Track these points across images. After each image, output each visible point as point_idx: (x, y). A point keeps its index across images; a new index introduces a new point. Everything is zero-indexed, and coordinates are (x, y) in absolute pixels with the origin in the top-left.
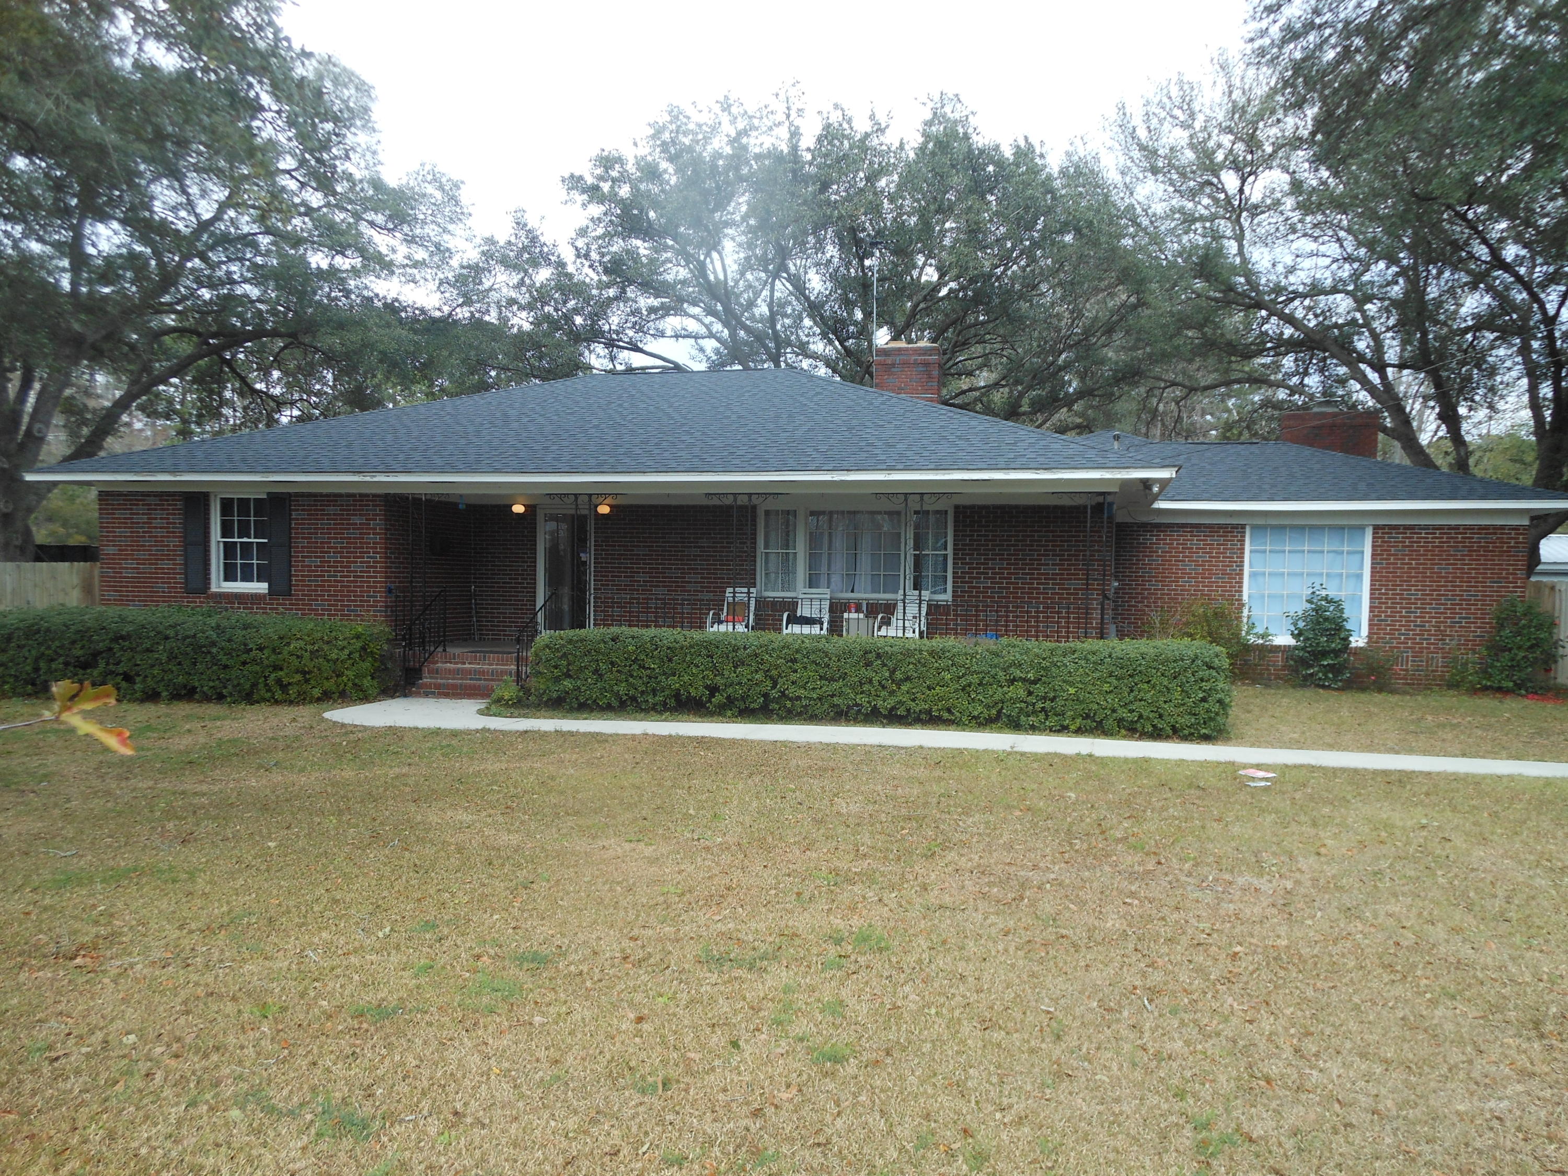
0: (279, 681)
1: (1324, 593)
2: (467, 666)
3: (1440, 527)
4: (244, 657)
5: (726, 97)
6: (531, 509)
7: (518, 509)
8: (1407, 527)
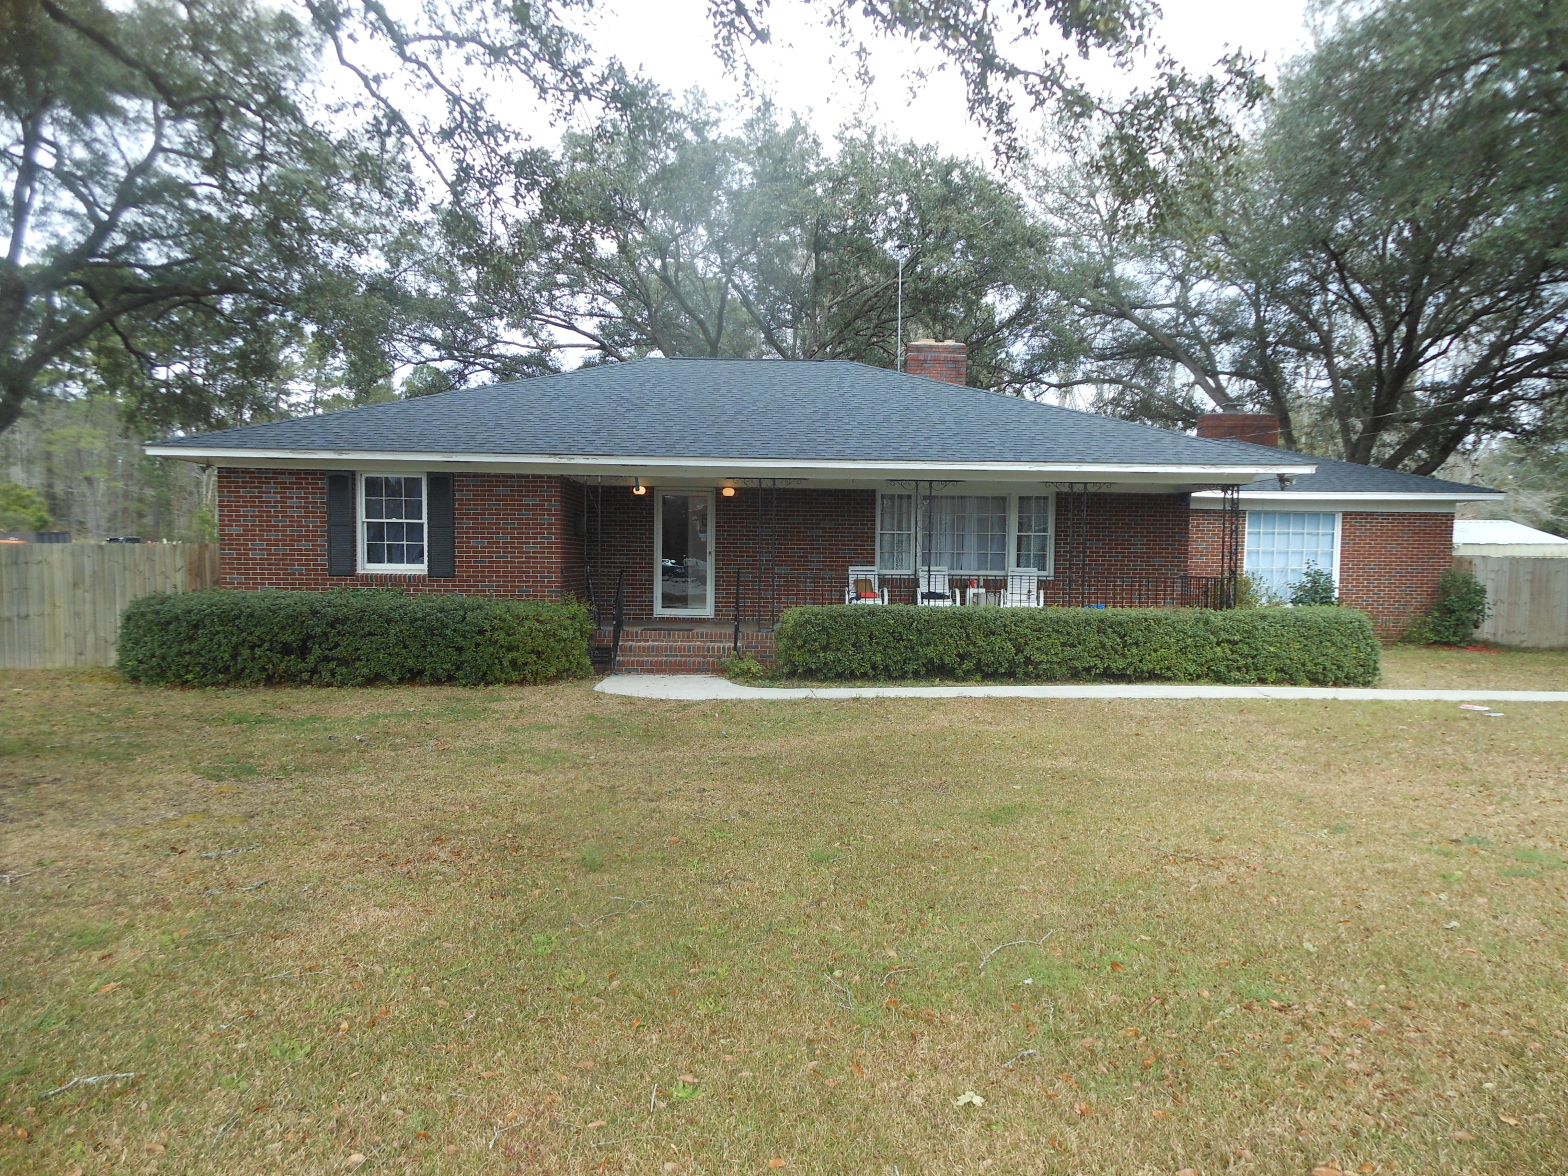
2: (650, 643)
6: (650, 491)
7: (640, 490)
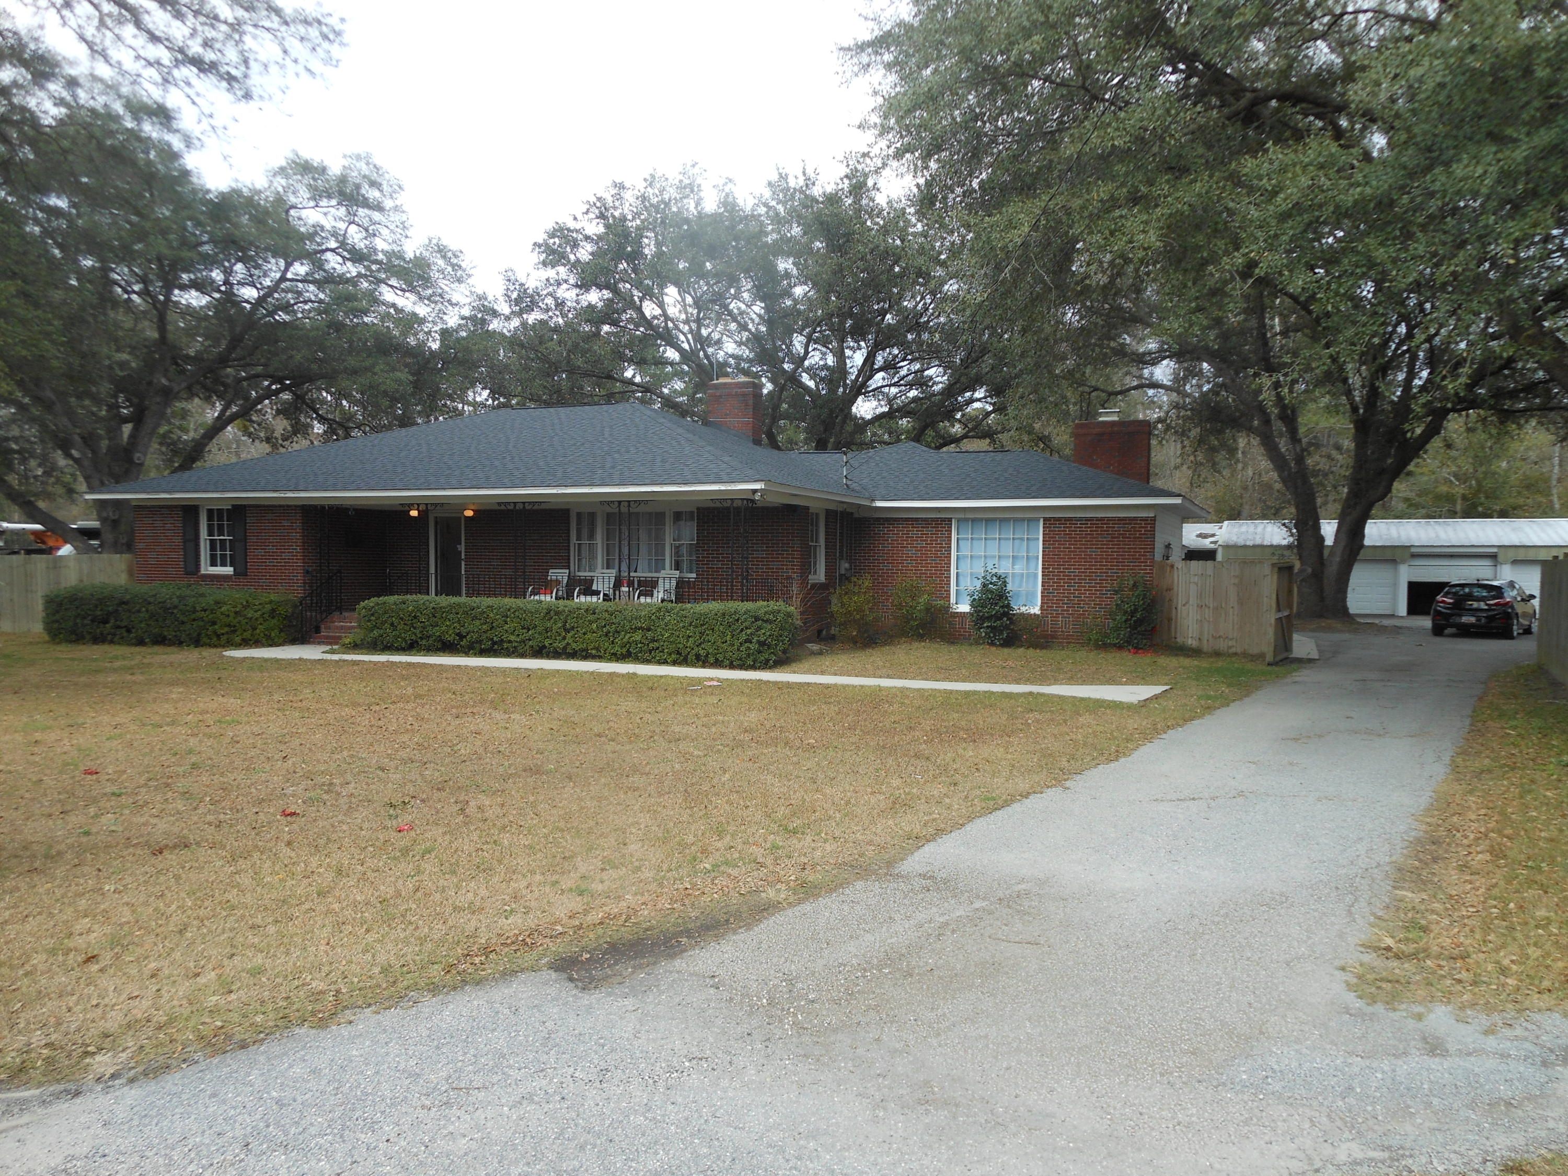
0: (215, 632)
1: (994, 571)
3: (1091, 519)
4: (193, 616)
5: (653, 176)
6: (424, 514)
7: (414, 513)
8: (1067, 519)
